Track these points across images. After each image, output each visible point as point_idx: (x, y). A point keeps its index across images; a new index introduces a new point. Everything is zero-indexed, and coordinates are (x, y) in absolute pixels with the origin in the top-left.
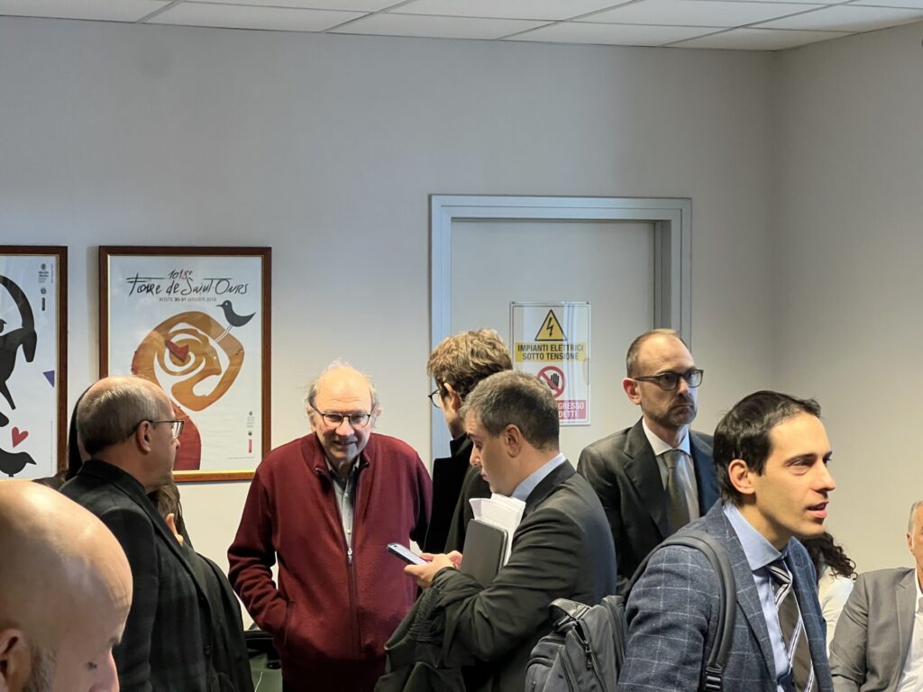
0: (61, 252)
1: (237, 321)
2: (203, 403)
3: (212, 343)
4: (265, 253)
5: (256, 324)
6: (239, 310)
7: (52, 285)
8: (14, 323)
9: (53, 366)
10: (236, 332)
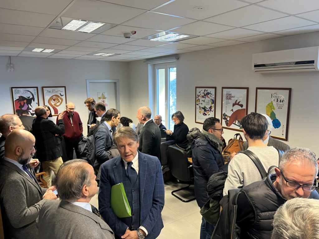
0: (37, 88)
1: (62, 96)
2: (58, 106)
3: (59, 98)
4: (65, 87)
5: (64, 96)
6: (62, 94)
7: (36, 91)
8: (31, 97)
9: (37, 102)
10: (62, 97)
